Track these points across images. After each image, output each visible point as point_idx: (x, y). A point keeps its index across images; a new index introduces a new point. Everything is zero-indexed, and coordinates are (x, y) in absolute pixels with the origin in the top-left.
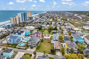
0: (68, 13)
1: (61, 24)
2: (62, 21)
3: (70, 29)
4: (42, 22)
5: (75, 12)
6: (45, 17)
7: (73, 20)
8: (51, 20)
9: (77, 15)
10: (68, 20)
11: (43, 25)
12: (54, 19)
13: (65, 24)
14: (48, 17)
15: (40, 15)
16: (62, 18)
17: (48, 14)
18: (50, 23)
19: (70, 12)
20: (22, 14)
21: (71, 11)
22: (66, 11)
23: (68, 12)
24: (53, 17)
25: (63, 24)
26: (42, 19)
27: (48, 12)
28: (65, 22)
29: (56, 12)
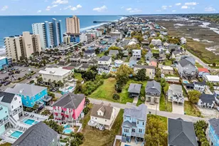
0: (182, 19)
1: (161, 55)
2: (166, 44)
3: (189, 77)
4: (106, 48)
5: (201, 16)
6: (117, 32)
7: (198, 40)
8: (133, 42)
9: (209, 26)
10: (183, 40)
11: (103, 63)
12: (143, 40)
13: (173, 56)
14: (126, 33)
15: (106, 26)
16: (165, 33)
17: (128, 23)
18: (126, 53)
19: (188, 16)
20: (45, 26)
21: (192, 15)
22: (177, 15)
23: (183, 16)
24: (140, 32)
25: (168, 57)
26: (107, 40)
27: (130, 18)
28: (173, 50)
29: (151, 19)
